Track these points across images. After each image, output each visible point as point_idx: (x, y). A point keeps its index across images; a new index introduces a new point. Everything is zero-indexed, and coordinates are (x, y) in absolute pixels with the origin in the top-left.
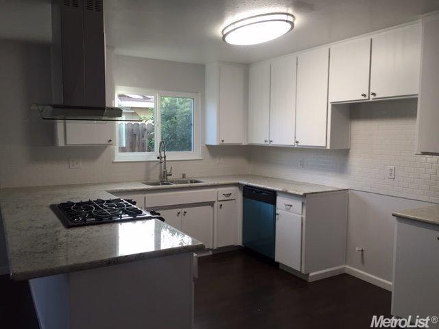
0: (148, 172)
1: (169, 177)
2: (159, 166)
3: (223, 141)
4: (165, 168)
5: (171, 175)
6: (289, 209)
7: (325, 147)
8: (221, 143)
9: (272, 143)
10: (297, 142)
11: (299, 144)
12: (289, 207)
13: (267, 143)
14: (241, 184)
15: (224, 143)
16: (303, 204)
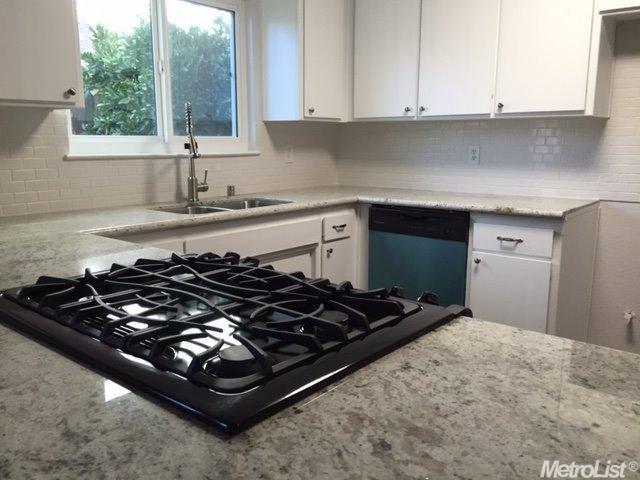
0: (150, 184)
1: (201, 195)
2: (173, 170)
3: (312, 111)
4: (192, 172)
5: (205, 189)
6: (514, 248)
7: (582, 112)
8: (307, 115)
9: (424, 114)
10: (501, 106)
11: (504, 110)
12: (512, 244)
13: (410, 114)
14: (366, 203)
15: (314, 115)
16: (556, 235)
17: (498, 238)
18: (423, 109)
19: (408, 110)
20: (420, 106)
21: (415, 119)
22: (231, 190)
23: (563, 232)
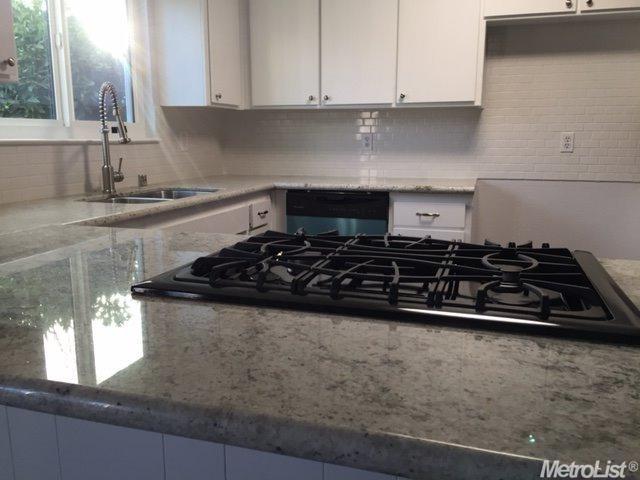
0: (60, 174)
1: (118, 185)
2: (81, 158)
3: (219, 97)
4: (107, 160)
5: (120, 179)
6: (430, 223)
7: (473, 102)
8: (214, 100)
9: (328, 102)
10: (403, 97)
11: (405, 101)
12: (429, 219)
13: (313, 103)
14: (282, 189)
15: (221, 101)
16: (467, 208)
17: (418, 214)
18: (327, 98)
19: (312, 98)
20: (323, 96)
21: (318, 107)
22: (143, 180)
23: (472, 204)
